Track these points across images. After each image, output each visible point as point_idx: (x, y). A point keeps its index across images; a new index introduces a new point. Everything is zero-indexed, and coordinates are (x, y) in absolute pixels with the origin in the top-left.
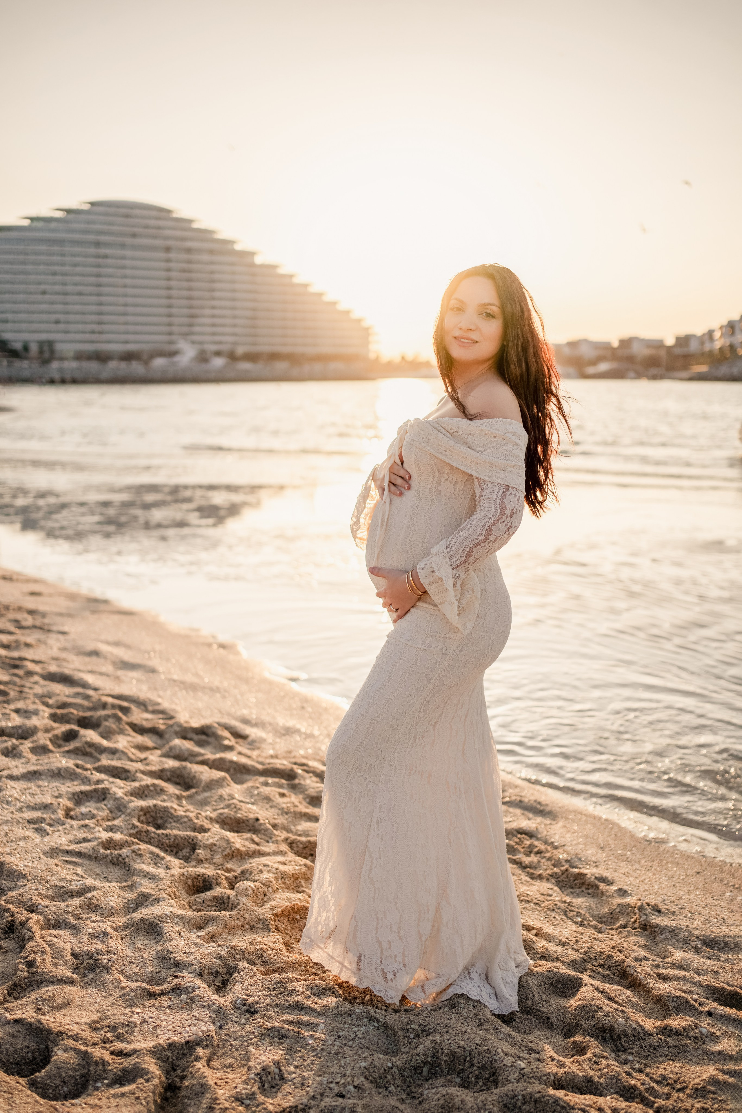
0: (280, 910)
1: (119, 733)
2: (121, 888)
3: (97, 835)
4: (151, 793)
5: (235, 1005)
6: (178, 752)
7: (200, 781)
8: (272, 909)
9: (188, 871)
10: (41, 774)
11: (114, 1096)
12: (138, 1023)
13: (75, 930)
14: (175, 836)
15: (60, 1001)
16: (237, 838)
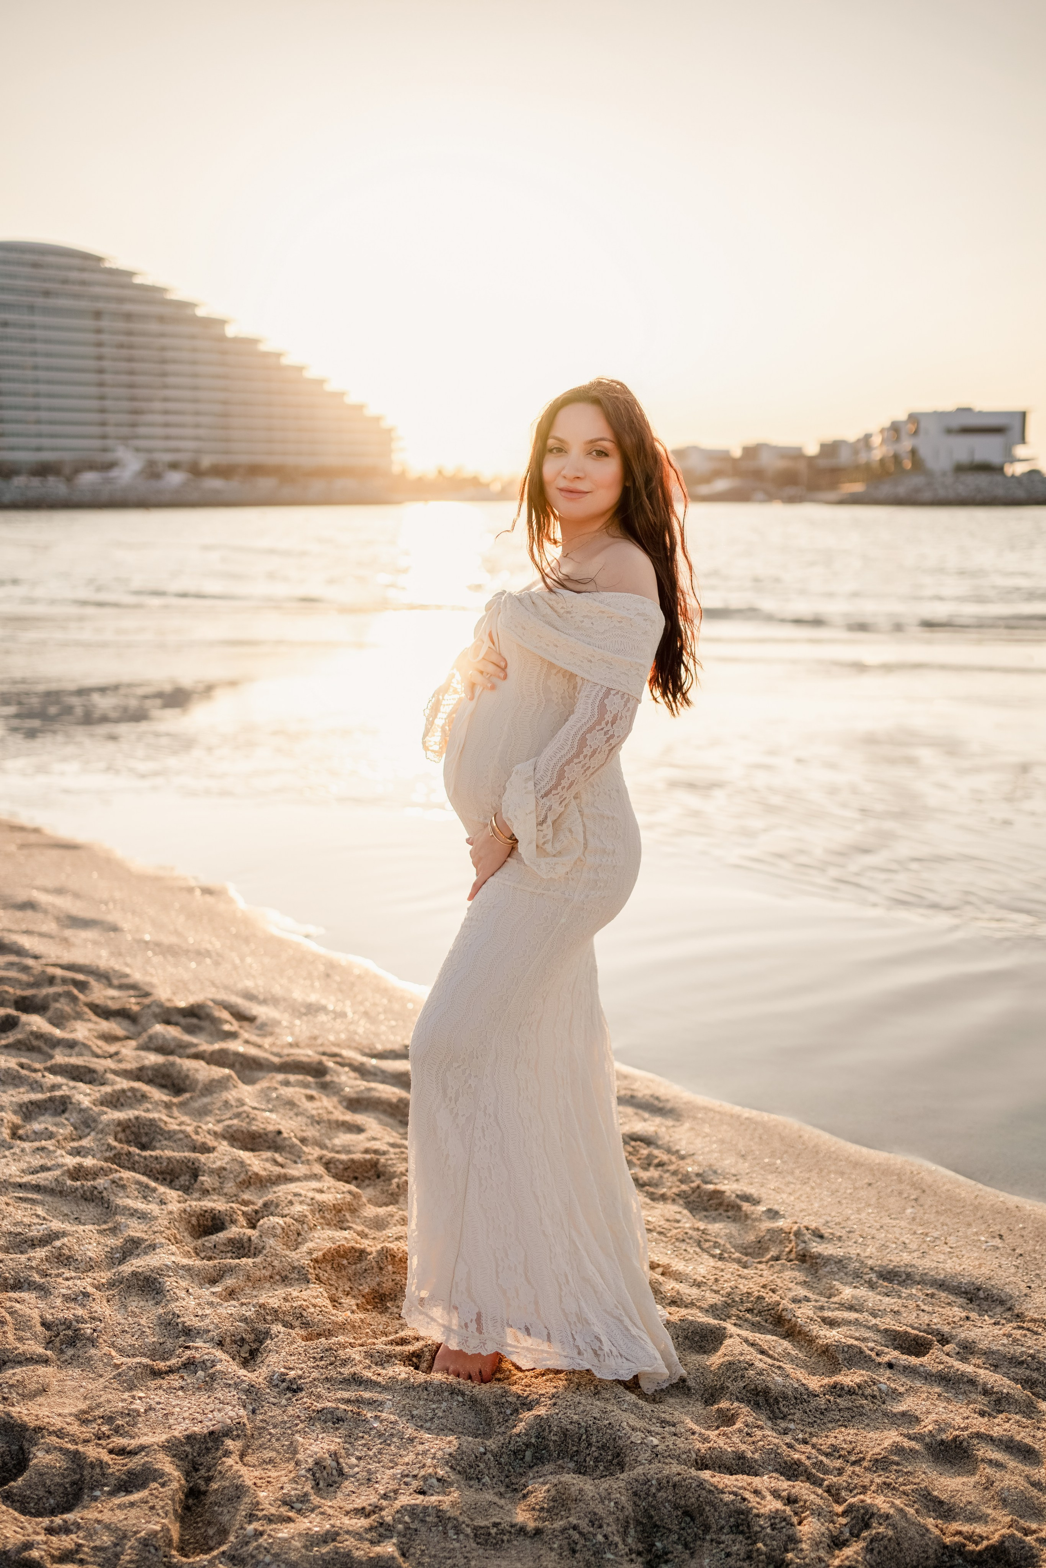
0: (320, 1253)
1: (75, 1019)
2: (100, 1232)
3: (60, 1160)
4: (129, 1101)
5: (270, 1381)
6: (160, 1042)
7: (196, 1081)
8: (310, 1253)
9: (190, 1206)
11: (120, 1507)
12: (142, 1410)
13: (43, 1291)
14: (169, 1159)
15: (33, 1387)
16: (253, 1159)
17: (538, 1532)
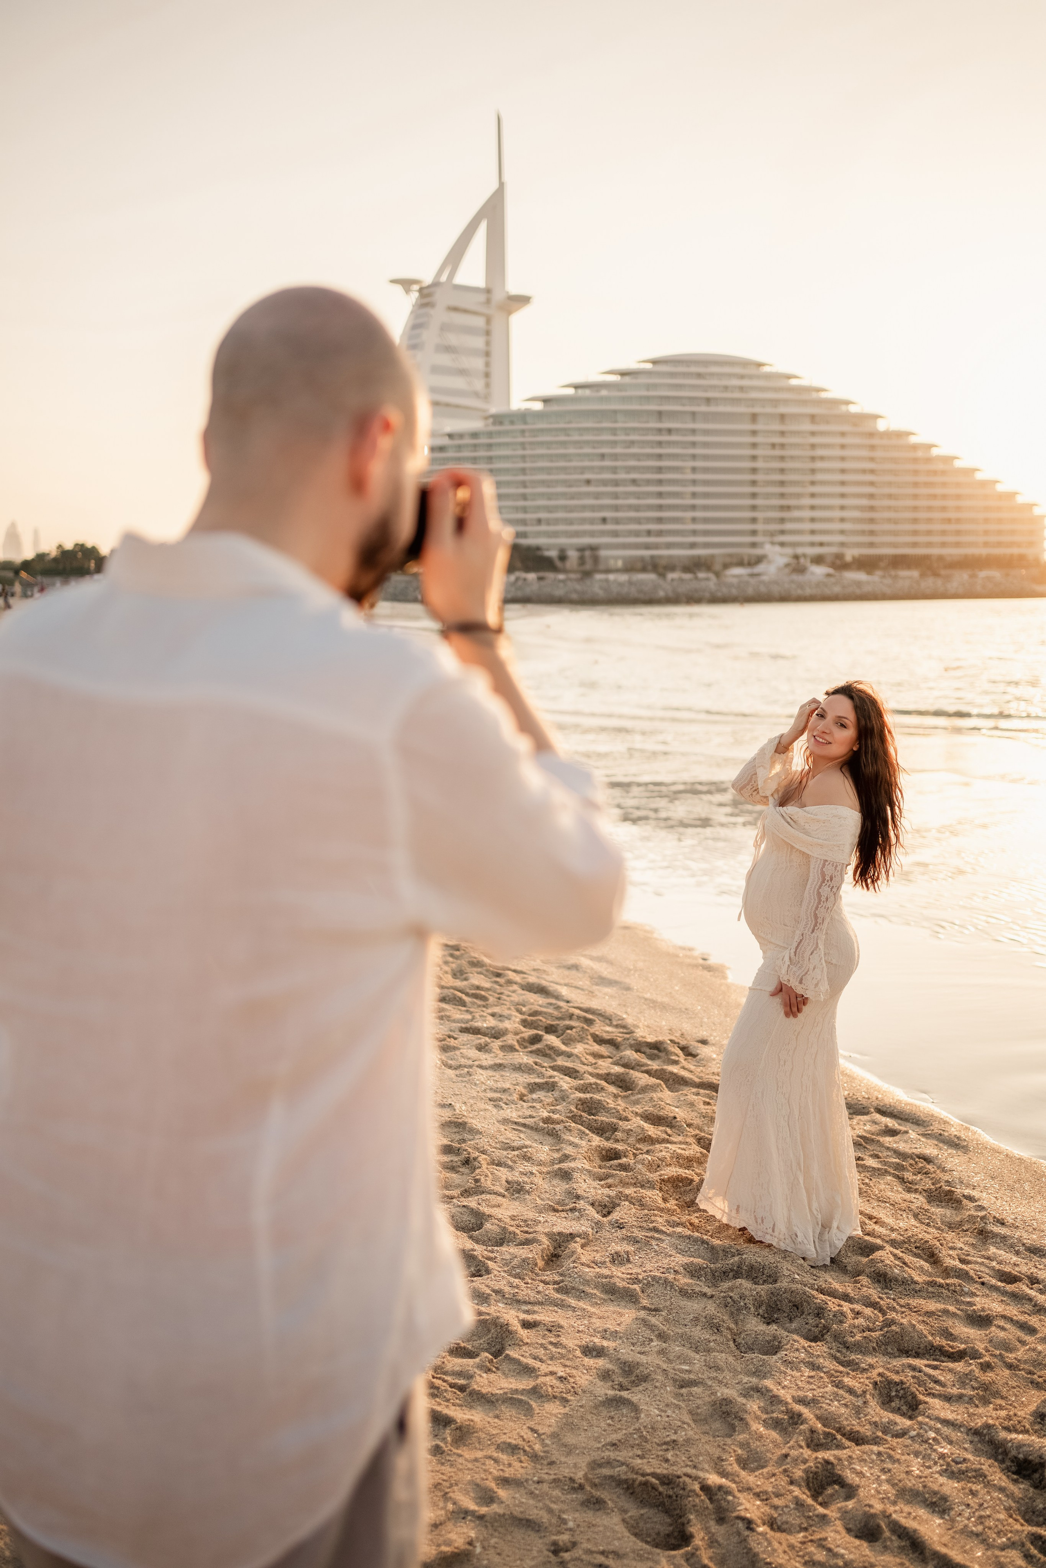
0: (667, 1177)
1: (579, 1042)
2: (550, 1150)
3: (541, 1113)
4: (593, 1090)
5: (611, 1222)
6: (627, 1061)
7: (638, 1085)
8: (661, 1176)
9: (604, 1145)
10: (505, 1067)
11: (519, 1249)
12: (542, 1221)
13: (511, 1168)
14: (602, 1121)
15: (493, 1203)
16: (653, 1129)
17: (712, 1296)
